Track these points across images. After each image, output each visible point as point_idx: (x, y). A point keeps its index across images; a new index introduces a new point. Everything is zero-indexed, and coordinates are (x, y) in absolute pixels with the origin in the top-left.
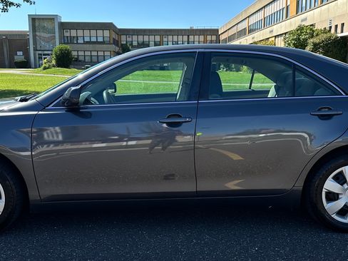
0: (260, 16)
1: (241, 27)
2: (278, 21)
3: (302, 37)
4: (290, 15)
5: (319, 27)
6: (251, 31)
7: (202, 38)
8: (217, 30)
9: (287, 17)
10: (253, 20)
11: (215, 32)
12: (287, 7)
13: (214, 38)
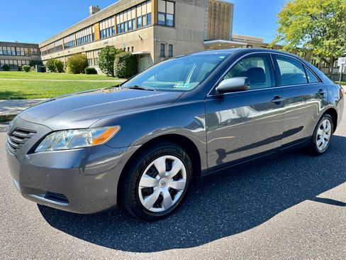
0: (72, 38)
1: (57, 44)
2: (87, 42)
3: (110, 53)
4: (95, 39)
5: (118, 47)
6: (66, 47)
7: (26, 50)
8: (38, 45)
9: (93, 40)
10: (67, 40)
11: (36, 46)
12: (93, 34)
13: (36, 50)
